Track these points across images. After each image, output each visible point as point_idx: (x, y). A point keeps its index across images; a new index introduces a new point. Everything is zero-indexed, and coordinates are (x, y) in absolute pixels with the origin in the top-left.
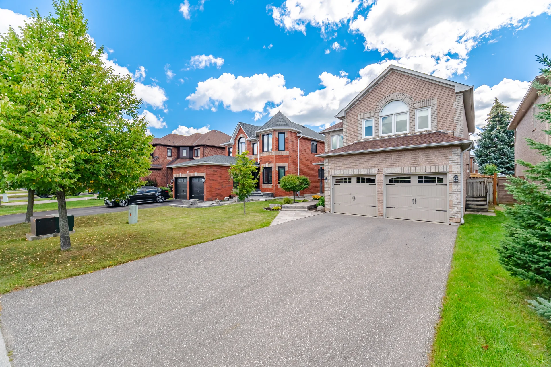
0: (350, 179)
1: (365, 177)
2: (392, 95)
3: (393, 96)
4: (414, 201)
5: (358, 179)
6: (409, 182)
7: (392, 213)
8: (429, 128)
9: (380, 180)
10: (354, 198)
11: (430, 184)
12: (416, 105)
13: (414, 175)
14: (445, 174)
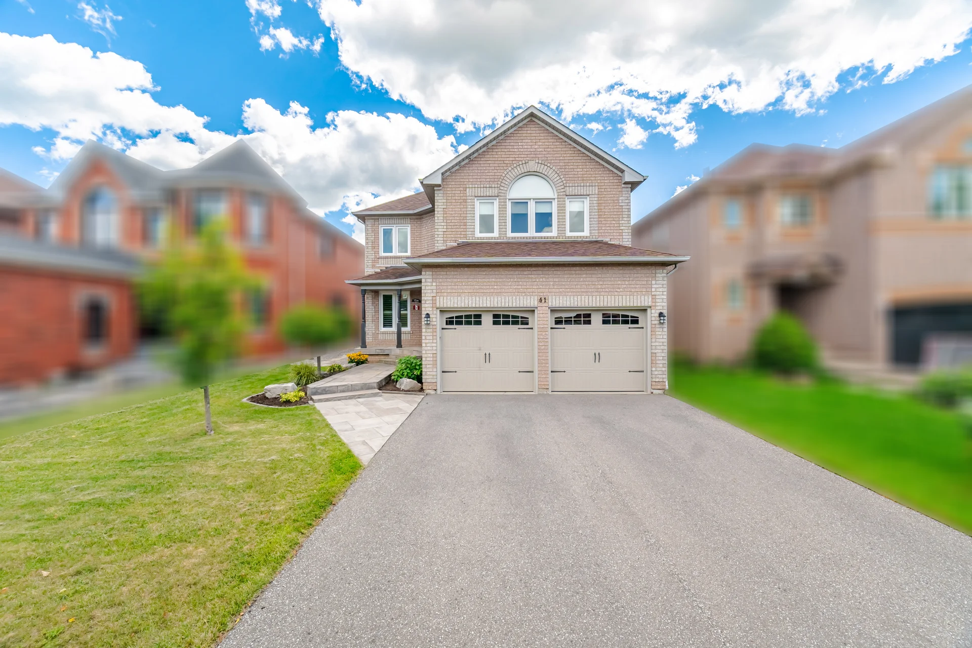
0: (479, 316)
1: (511, 314)
2: (531, 163)
3: (532, 166)
4: (597, 357)
5: (495, 316)
6: (589, 322)
7: (563, 383)
8: (586, 233)
9: (542, 319)
10: (487, 358)
11: (621, 326)
12: (569, 191)
13: (597, 310)
14: (644, 310)
